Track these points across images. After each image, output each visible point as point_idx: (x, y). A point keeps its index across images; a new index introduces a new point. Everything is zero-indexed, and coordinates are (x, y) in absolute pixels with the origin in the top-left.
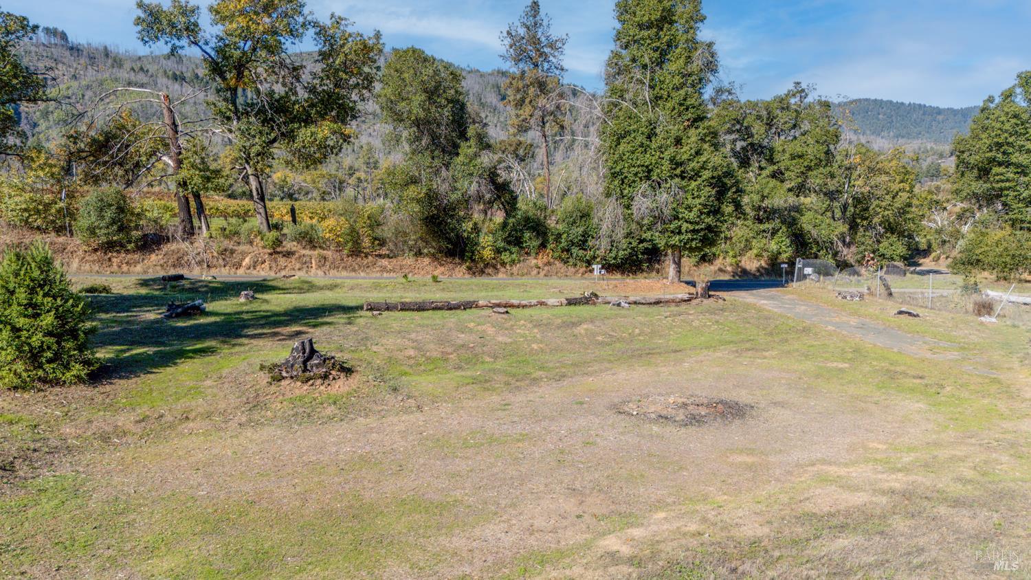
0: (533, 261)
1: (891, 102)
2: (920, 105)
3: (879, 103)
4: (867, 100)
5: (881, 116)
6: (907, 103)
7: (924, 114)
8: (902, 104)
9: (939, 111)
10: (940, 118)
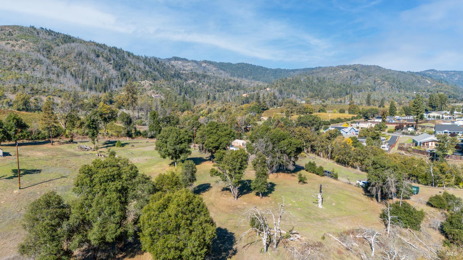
0: (139, 137)
1: (251, 65)
2: (261, 67)
3: (247, 65)
4: (243, 63)
5: (248, 70)
6: (257, 65)
7: (262, 70)
8: (255, 66)
9: (267, 69)
10: (268, 72)
